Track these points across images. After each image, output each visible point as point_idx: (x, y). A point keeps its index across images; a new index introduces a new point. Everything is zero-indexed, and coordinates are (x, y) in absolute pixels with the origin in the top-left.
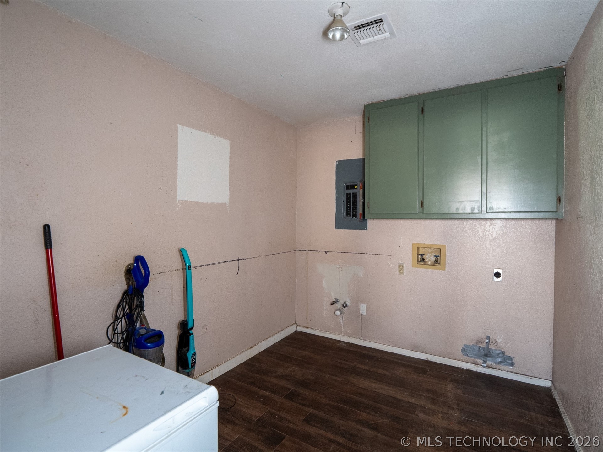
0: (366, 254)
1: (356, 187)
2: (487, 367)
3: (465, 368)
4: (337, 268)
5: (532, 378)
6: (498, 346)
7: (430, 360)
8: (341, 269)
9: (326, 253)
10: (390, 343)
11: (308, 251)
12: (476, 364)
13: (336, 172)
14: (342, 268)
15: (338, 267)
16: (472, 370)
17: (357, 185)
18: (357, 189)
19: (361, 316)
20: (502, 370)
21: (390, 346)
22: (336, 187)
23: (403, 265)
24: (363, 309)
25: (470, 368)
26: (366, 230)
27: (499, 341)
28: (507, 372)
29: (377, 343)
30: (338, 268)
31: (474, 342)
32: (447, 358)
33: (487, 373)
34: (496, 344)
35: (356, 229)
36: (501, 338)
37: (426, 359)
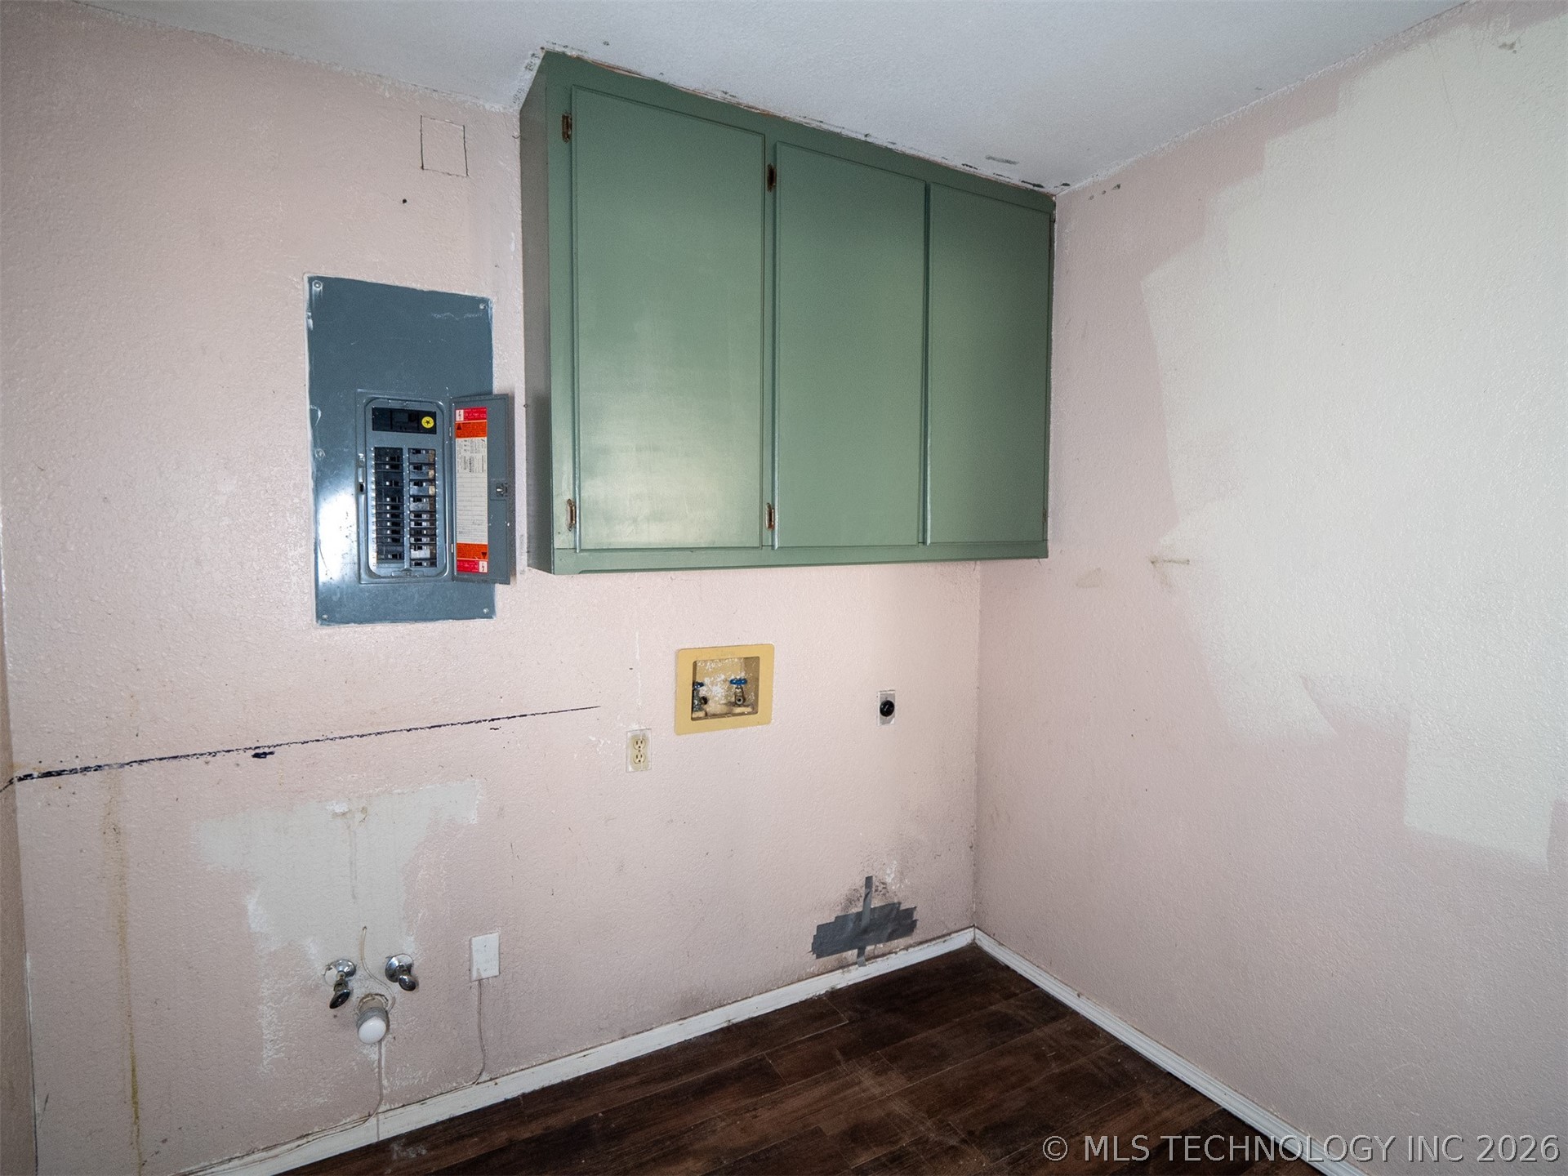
0: (493, 720)
1: (428, 423)
2: (867, 960)
3: (823, 992)
4: (335, 815)
5: (946, 938)
6: (887, 895)
7: (734, 1021)
8: (359, 816)
9: (257, 756)
10: (601, 1035)
11: (122, 766)
12: (843, 966)
13: (311, 334)
14: (364, 810)
15: (339, 809)
16: (839, 987)
17: (433, 415)
18: (433, 431)
19: (475, 991)
20: (896, 953)
21: (601, 1045)
22: (313, 413)
23: (644, 735)
24: (485, 954)
25: (831, 985)
26: (489, 616)
27: (888, 880)
28: (905, 952)
29: (550, 1061)
30: (344, 814)
31: (839, 908)
32: (778, 988)
33: (870, 977)
34: (884, 891)
35: (437, 619)
36: (894, 870)
37: (725, 1025)
